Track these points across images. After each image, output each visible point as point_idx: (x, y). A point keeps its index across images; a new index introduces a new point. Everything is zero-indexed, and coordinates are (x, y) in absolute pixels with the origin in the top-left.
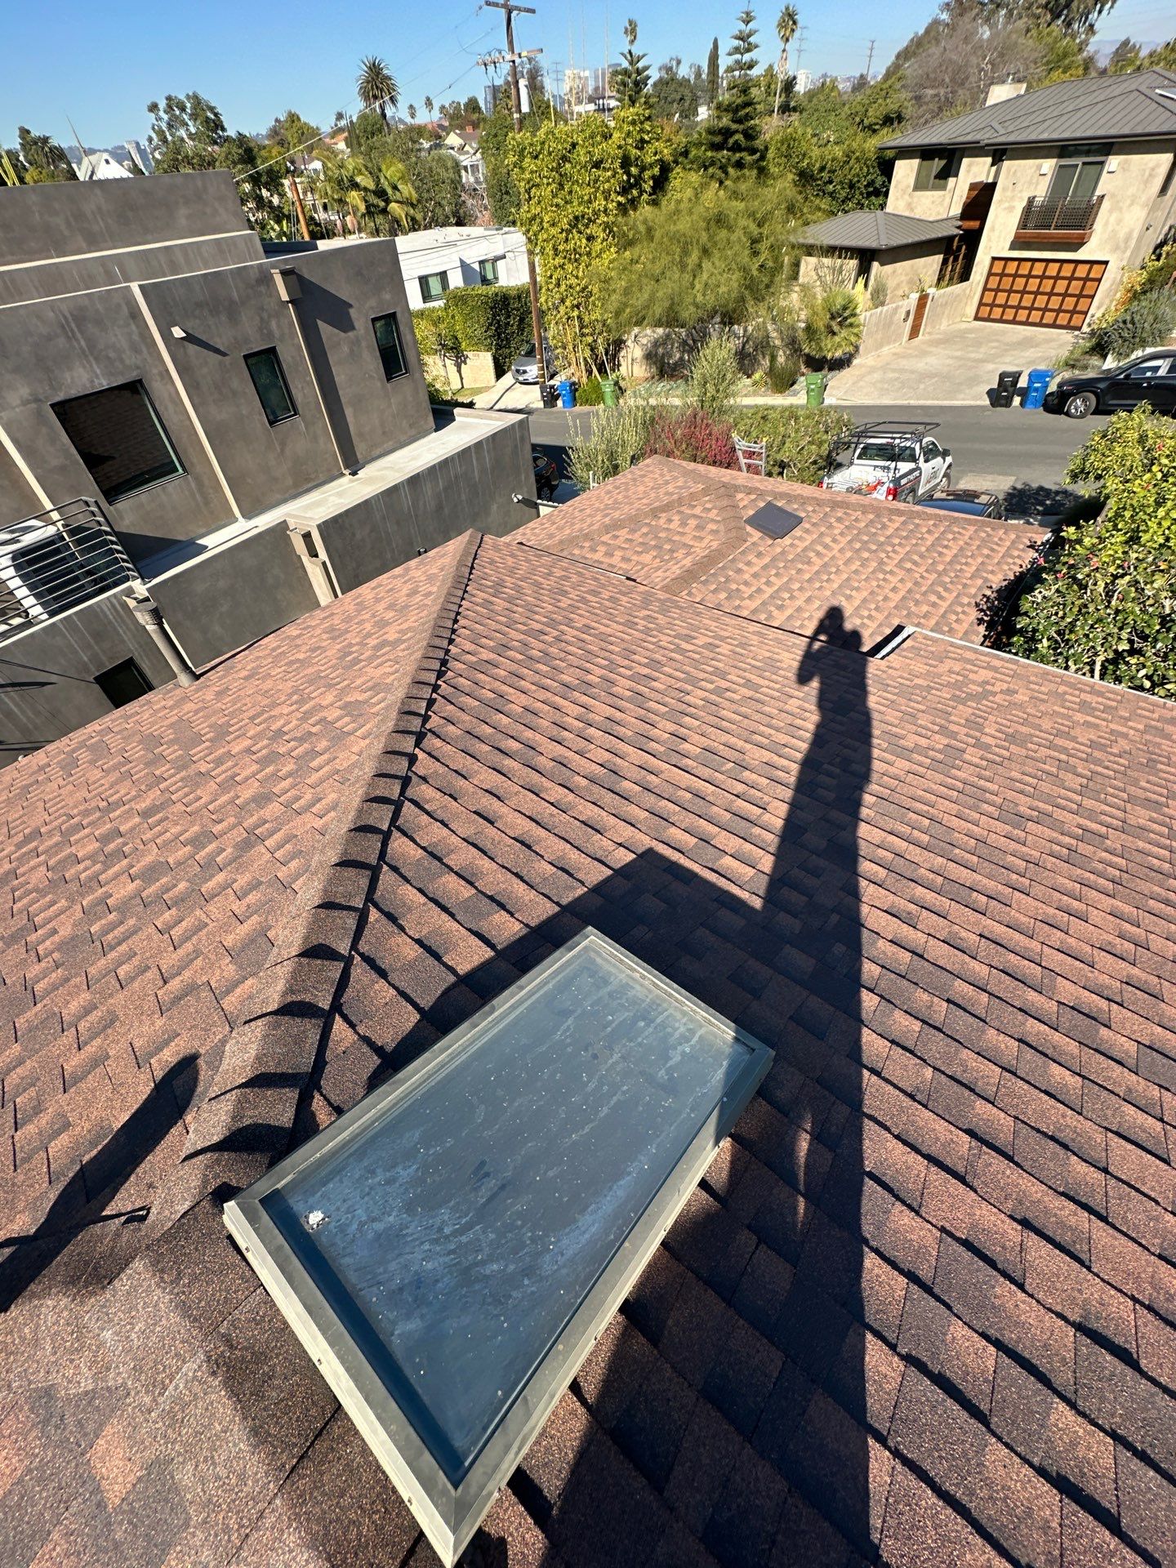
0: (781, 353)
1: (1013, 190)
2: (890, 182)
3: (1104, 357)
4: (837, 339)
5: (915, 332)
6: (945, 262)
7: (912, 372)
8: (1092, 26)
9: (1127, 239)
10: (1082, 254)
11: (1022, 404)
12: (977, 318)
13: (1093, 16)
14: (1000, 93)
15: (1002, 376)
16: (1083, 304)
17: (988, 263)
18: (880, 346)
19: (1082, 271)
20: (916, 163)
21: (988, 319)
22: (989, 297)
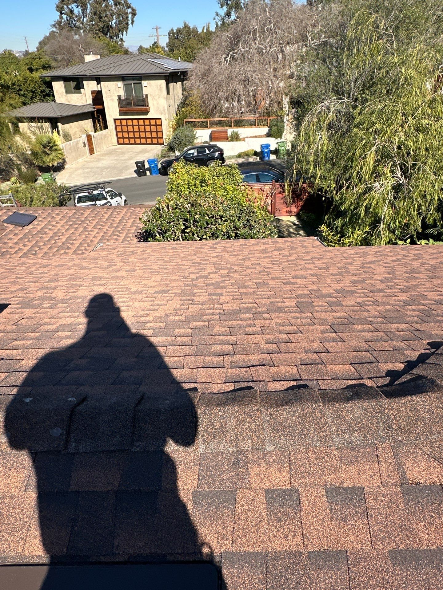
0: (23, 167)
1: (110, 93)
2: (53, 90)
3: (174, 152)
4: (51, 157)
5: (92, 151)
6: (94, 123)
7: (97, 168)
9: (164, 110)
10: (148, 116)
11: (151, 174)
12: (119, 144)
13: (121, 36)
14: (89, 58)
15: (137, 163)
16: (160, 135)
17: (113, 121)
18: (76, 159)
19: (153, 122)
20: (62, 83)
21: (124, 144)
22: (120, 135)
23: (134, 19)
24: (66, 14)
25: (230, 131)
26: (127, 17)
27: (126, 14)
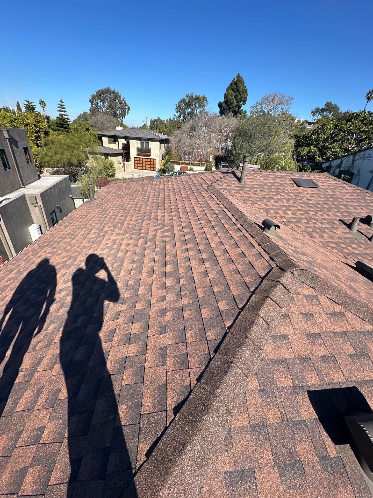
1: (133, 146)
2: (102, 141)
4: (110, 170)
5: (125, 171)
6: (123, 158)
8: (122, 121)
9: (158, 155)
10: (151, 157)
12: (135, 169)
13: (121, 119)
14: (119, 128)
16: (155, 166)
17: (133, 158)
18: (119, 173)
19: (152, 160)
20: (107, 138)
21: (137, 169)
22: (136, 165)
23: (129, 112)
24: (95, 104)
25: (189, 167)
26: (125, 110)
27: (125, 109)
